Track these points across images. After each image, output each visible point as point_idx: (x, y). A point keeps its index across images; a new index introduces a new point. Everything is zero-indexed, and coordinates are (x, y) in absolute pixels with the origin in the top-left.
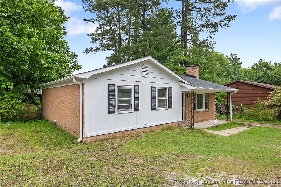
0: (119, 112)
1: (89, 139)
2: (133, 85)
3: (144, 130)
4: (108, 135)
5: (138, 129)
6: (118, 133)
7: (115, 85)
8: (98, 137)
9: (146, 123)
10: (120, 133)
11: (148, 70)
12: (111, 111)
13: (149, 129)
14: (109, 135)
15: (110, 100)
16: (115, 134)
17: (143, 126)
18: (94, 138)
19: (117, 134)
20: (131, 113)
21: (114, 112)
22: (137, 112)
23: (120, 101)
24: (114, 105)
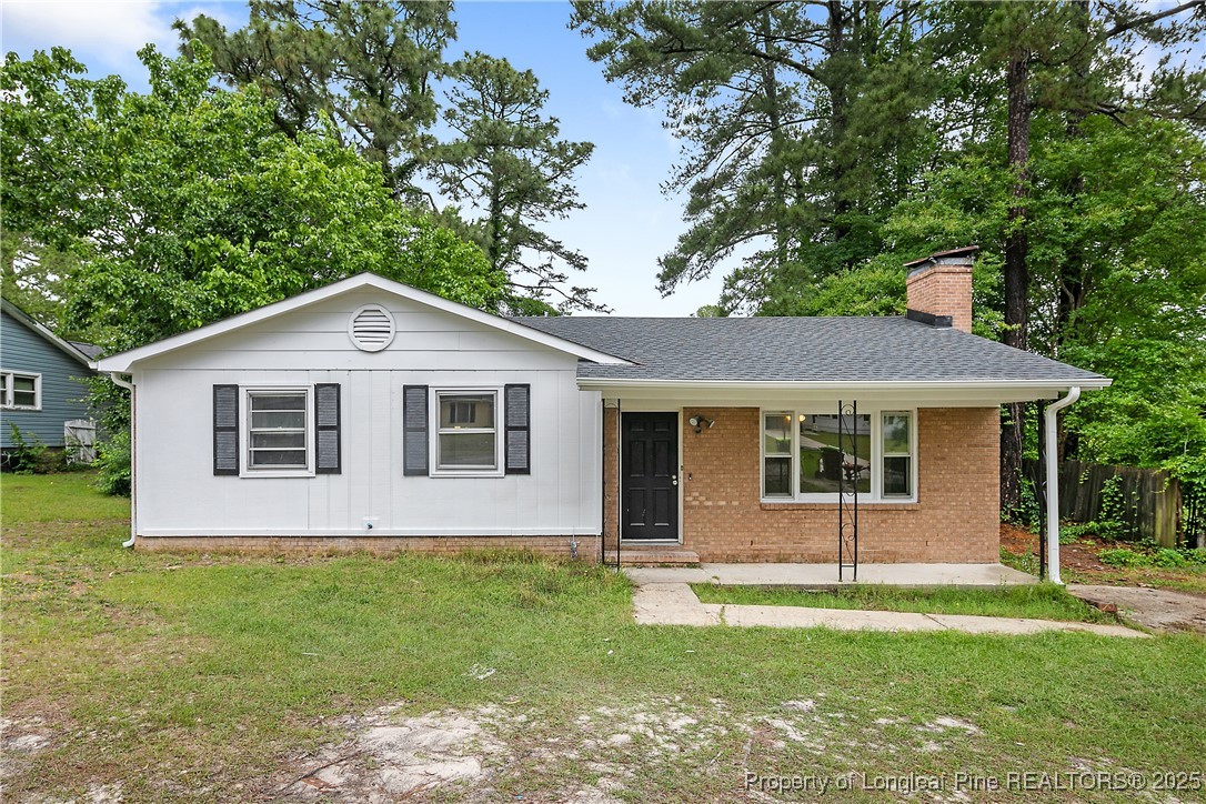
0: (254, 472)
1: (151, 542)
2: (313, 383)
3: (368, 546)
4: (213, 541)
5: (336, 540)
6: (254, 542)
7: (236, 387)
8: (179, 542)
9: (373, 520)
10: (261, 541)
11: (387, 324)
12: (225, 468)
13: (393, 545)
14: (219, 542)
15: (220, 434)
16: (239, 543)
17: (358, 529)
18: (165, 542)
19: (247, 543)
20: (306, 480)
21: (236, 472)
22: (333, 477)
23: (256, 438)
24: (233, 449)
